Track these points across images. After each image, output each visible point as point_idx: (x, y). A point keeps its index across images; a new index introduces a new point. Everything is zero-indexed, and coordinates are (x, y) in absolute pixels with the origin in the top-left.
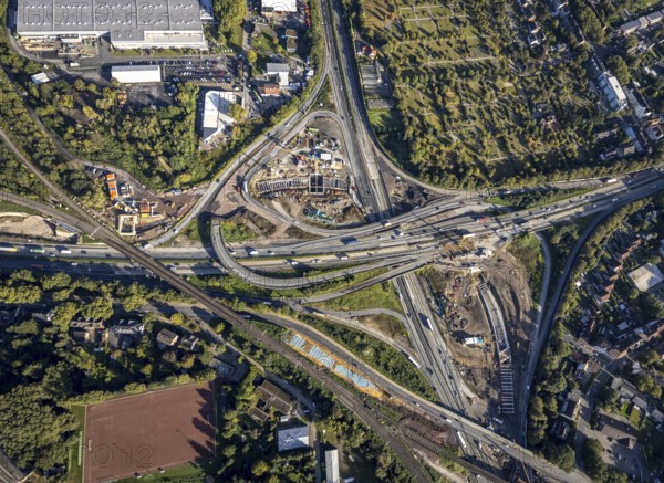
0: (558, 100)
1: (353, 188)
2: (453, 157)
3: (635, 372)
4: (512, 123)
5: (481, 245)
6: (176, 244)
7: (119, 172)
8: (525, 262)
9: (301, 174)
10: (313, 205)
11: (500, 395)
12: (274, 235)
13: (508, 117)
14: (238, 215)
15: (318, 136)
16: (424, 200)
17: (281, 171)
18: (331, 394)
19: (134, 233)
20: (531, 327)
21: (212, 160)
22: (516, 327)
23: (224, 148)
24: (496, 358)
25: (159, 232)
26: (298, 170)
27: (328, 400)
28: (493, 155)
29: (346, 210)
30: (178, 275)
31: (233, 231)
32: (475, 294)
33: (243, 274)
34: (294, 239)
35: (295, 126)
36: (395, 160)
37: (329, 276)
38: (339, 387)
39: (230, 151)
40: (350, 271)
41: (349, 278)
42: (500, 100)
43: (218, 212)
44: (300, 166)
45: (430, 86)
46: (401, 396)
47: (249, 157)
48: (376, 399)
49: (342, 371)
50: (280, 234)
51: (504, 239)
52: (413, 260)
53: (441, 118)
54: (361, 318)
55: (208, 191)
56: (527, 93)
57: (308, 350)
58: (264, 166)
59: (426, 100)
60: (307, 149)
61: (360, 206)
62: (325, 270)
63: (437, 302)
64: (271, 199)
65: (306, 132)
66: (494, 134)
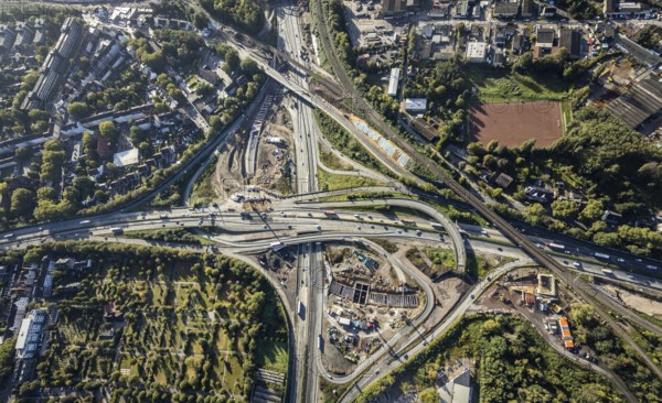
0: (88, 338)
1: (327, 281)
2: (222, 294)
3: (176, 102)
4: (149, 321)
5: (237, 204)
6: (499, 258)
7: (561, 350)
8: (209, 187)
9: (373, 307)
10: (368, 271)
11: (271, 106)
12: (408, 248)
13: (148, 330)
14: (440, 274)
15: (347, 349)
16: (267, 255)
17: (392, 314)
18: (385, 121)
19: (539, 277)
20: (229, 141)
21: (462, 344)
22: (240, 143)
23: (448, 357)
24: (263, 128)
25: (514, 274)
26: (375, 313)
27: (388, 118)
28: (185, 287)
29: (339, 260)
30: (497, 228)
31: (445, 258)
32: (259, 171)
33: (440, 216)
34: (392, 241)
35: (368, 369)
36: (279, 304)
37: (368, 203)
38: (379, 124)
39: (442, 352)
40: (350, 204)
41: (351, 199)
42: (144, 352)
43: (459, 281)
44: (371, 317)
45: (208, 388)
46: (337, 114)
47: (422, 337)
48: (355, 115)
49: (374, 135)
50: (403, 250)
51: (216, 206)
52: (297, 203)
53: (214, 343)
54: (351, 169)
55: (468, 307)
56: (113, 355)
57: (397, 152)
58: (409, 323)
59: (221, 371)
60: (362, 335)
61: (326, 263)
62: (370, 209)
63: (290, 170)
64: (406, 285)
65: (358, 358)
66: (173, 310)
